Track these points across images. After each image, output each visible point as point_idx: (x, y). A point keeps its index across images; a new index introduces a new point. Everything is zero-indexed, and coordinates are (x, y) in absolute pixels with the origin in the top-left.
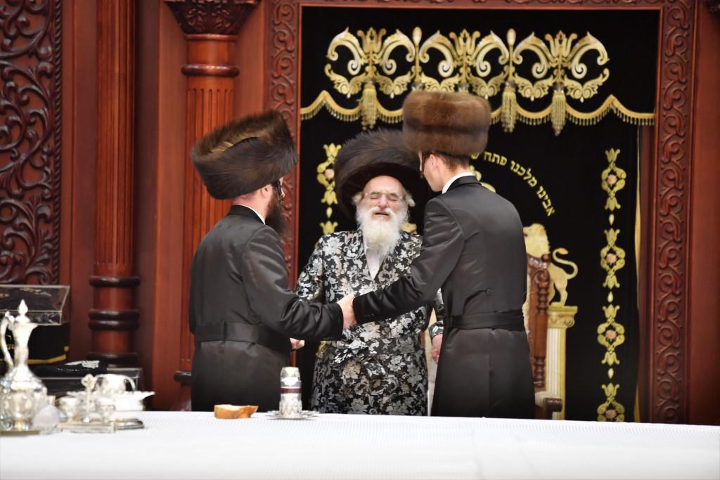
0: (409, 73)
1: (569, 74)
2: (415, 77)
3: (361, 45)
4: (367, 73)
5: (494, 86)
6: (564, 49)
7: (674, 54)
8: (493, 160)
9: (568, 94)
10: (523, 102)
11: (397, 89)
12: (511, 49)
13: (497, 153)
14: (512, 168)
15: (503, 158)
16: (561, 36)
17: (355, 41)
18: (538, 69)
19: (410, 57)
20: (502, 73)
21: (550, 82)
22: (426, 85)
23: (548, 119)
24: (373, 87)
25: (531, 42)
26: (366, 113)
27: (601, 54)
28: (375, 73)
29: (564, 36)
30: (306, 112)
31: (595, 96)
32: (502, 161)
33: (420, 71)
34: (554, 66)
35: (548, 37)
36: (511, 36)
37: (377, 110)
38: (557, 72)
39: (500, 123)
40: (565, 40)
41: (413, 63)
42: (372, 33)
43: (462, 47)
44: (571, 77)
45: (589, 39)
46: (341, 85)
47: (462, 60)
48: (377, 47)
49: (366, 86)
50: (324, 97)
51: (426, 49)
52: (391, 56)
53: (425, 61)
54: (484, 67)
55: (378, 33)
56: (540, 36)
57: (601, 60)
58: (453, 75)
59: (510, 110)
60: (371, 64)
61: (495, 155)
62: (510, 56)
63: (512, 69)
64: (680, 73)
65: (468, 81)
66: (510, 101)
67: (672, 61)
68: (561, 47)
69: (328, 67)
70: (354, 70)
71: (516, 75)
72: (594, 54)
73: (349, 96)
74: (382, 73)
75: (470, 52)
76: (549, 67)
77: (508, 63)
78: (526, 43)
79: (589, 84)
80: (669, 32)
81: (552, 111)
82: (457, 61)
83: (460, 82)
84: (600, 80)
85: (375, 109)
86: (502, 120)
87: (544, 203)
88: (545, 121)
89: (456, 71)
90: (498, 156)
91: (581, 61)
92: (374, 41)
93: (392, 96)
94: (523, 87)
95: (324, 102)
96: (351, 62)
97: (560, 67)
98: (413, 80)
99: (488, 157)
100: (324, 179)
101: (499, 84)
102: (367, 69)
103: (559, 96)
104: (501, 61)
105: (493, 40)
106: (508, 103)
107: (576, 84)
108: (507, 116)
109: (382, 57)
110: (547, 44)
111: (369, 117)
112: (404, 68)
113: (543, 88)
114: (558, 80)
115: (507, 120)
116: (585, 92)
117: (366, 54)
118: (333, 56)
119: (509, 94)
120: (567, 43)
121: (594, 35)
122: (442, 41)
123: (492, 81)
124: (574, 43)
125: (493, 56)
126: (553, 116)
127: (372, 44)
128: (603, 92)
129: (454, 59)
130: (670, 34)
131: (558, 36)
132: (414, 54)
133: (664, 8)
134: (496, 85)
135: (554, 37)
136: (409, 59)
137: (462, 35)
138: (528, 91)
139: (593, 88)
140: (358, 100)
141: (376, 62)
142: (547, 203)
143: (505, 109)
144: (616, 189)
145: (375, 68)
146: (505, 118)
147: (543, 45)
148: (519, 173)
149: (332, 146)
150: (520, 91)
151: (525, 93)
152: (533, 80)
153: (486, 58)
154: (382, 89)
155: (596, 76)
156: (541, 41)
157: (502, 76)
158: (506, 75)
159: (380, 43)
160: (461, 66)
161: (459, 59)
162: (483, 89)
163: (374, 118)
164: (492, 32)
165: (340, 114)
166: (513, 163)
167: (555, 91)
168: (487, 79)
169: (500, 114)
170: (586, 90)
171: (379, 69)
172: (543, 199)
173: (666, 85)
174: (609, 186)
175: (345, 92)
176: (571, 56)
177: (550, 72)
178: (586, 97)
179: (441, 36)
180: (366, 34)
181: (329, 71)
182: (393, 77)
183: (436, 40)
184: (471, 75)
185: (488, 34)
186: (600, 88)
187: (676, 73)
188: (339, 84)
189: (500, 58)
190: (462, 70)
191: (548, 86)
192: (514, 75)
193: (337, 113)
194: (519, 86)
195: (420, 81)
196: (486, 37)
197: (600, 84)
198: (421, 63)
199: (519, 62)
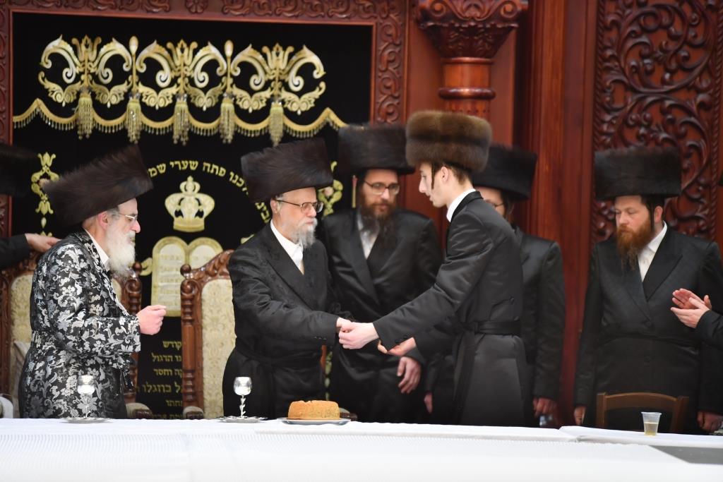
0: (126, 83)
1: (286, 86)
2: (132, 87)
3: (76, 53)
4: (82, 82)
5: (213, 97)
6: (281, 61)
7: (387, 70)
8: (212, 171)
9: (285, 106)
10: (241, 113)
11: (114, 98)
12: (229, 60)
13: (216, 164)
14: (231, 179)
15: (222, 169)
16: (278, 49)
17: (70, 49)
18: (256, 81)
19: (127, 66)
20: (220, 85)
21: (267, 94)
22: (144, 95)
23: (266, 131)
24: (89, 95)
25: (248, 54)
26: (81, 122)
27: (317, 68)
28: (91, 82)
29: (281, 49)
30: (18, 120)
31: (312, 108)
32: (222, 172)
33: (137, 80)
34: (271, 78)
35: (265, 49)
36: (229, 48)
37: (94, 120)
38: (275, 84)
39: (218, 134)
40: (281, 53)
41: (131, 72)
42: (87, 41)
43: (179, 57)
44: (288, 89)
45: (305, 53)
46: (55, 93)
47: (179, 70)
48: (92, 56)
49: (81, 94)
50: (38, 105)
51: (143, 59)
52: (107, 65)
53: (143, 70)
54: (202, 78)
55: (93, 41)
56: (258, 48)
57: (318, 73)
58: (171, 85)
59: (228, 121)
60: (86, 72)
61: (214, 166)
62: (229, 68)
63: (230, 81)
64: (393, 88)
65: (186, 92)
66: (228, 112)
67: (386, 76)
68: (278, 60)
69: (42, 74)
70: (69, 78)
71: (234, 86)
72: (309, 67)
73: (64, 104)
74: (98, 82)
75: (188, 62)
76: (267, 79)
77: (226, 75)
78: (243, 55)
79: (306, 96)
80: (382, 48)
81: (269, 122)
82: (175, 71)
83: (178, 92)
84: (317, 94)
85: (91, 118)
86: (221, 131)
87: (262, 215)
88: (263, 133)
89: (174, 82)
90: (217, 167)
91: (298, 74)
92: (89, 49)
93: (109, 105)
94: (241, 99)
95: (38, 110)
96: (66, 70)
97: (277, 79)
98: (130, 90)
99: (206, 167)
100: (38, 188)
101: (217, 95)
102: (83, 77)
103: (276, 108)
104: (219, 72)
105: (210, 52)
106: (226, 113)
107: (294, 97)
108: (226, 127)
109: (98, 66)
110: (265, 56)
111: (85, 126)
112: (121, 77)
113: (261, 100)
114: (276, 92)
115: (226, 131)
116: (302, 104)
117: (81, 62)
118: (47, 63)
119: (227, 105)
120: (284, 55)
121: (310, 48)
122: (159, 51)
123: (210, 92)
124: (291, 56)
125: (211, 67)
126: (271, 127)
127: (87, 53)
128: (320, 105)
129: (171, 69)
130: (383, 49)
131: (275, 49)
132: (131, 63)
133: (377, 24)
134: (215, 96)
135: (271, 50)
136: (126, 69)
137: (179, 45)
138: (246, 103)
139: (310, 101)
140: (73, 109)
141: (92, 71)
142: (265, 214)
143: (224, 120)
144: (333, 201)
145: (90, 77)
146: (223, 129)
147: (260, 57)
148: (238, 184)
149: (47, 155)
150: (238, 102)
151: (243, 104)
152: (252, 92)
153: (203, 69)
154: (99, 98)
155: (312, 89)
156: (258, 53)
157: (220, 87)
158: (223, 87)
159: (95, 52)
160: (180, 76)
161: (177, 69)
162: (201, 100)
163: (91, 127)
164: (209, 43)
165: (55, 123)
166: (232, 174)
167: (273, 104)
168: (205, 90)
169: (219, 125)
170: (303, 102)
171: (95, 78)
172: (261, 210)
173: (380, 100)
174: (326, 197)
175: (60, 101)
176: (288, 69)
177: (267, 85)
178: (304, 109)
179: (158, 46)
180: (80, 42)
181: (43, 79)
182: (109, 86)
183: (153, 51)
184: (189, 85)
185: (206, 45)
186: (317, 101)
187: (388, 88)
188: (53, 92)
189: (218, 69)
190: (180, 80)
191: (266, 98)
192: (232, 86)
193: (51, 121)
194: (237, 97)
195: (138, 91)
196: (204, 48)
197: (317, 97)
198: (138, 73)
199: (237, 74)
